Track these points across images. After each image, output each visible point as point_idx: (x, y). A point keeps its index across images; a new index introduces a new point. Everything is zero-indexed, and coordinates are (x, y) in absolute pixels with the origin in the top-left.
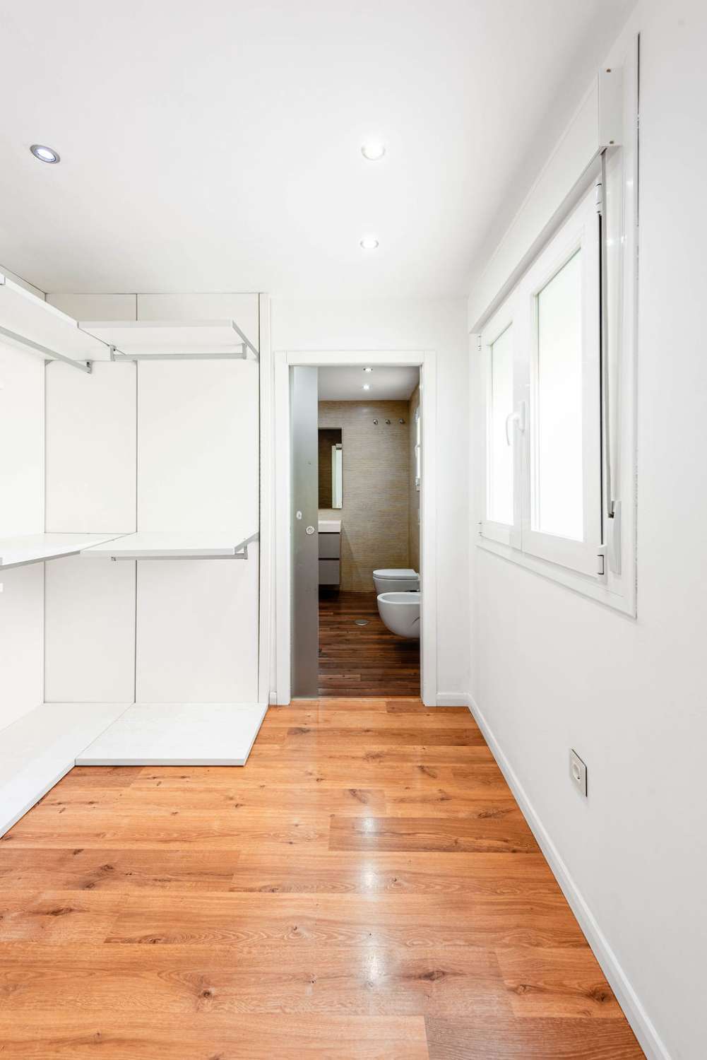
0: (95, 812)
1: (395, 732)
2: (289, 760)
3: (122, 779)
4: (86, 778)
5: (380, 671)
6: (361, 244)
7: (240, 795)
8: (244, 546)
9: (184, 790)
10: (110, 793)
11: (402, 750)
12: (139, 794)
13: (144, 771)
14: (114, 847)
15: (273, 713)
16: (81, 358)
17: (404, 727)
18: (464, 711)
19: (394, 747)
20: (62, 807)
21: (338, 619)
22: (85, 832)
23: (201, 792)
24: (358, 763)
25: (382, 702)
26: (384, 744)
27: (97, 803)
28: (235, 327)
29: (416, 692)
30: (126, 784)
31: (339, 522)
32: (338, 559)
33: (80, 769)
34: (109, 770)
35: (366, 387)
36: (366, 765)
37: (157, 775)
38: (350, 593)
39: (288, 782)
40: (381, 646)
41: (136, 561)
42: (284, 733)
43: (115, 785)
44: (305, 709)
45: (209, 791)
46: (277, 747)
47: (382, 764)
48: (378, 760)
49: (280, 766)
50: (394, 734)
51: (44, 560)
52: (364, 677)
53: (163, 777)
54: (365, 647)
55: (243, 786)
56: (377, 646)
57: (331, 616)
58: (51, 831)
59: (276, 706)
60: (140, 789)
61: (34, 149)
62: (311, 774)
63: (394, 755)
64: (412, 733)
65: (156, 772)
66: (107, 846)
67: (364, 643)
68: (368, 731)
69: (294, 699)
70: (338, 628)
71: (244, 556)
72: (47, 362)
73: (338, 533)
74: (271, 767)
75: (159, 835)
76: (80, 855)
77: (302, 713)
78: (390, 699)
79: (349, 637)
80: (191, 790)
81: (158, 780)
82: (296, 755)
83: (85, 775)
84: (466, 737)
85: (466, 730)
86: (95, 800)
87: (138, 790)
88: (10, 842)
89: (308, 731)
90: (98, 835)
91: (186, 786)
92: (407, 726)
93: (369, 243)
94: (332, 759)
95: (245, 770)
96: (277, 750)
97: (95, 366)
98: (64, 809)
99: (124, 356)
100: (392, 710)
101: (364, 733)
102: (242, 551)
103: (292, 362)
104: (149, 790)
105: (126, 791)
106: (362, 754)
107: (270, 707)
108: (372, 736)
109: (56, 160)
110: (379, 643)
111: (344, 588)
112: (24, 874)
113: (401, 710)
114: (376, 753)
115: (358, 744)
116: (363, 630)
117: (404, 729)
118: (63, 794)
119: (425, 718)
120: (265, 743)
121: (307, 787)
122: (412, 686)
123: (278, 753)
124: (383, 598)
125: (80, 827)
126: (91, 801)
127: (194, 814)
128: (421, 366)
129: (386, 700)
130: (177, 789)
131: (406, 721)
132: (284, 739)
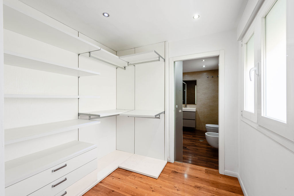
0: (119, 181)
1: (207, 181)
2: (170, 181)
3: (127, 174)
4: (120, 172)
5: (205, 158)
6: (193, 17)
7: (154, 188)
8: (159, 115)
9: (141, 182)
10: (124, 177)
11: (208, 188)
12: (130, 179)
13: (132, 173)
14: (121, 193)
15: (169, 165)
16: (123, 66)
17: (210, 179)
18: (236, 179)
19: (205, 186)
20: (113, 178)
21: (194, 138)
22: (116, 186)
23: (144, 183)
24: (192, 188)
25: (204, 168)
26: (202, 184)
27: (120, 179)
28: (155, 52)
29: (217, 168)
30: (128, 176)
31: (195, 109)
32: (195, 120)
33: (119, 169)
34: (125, 171)
35: (204, 66)
36: (194, 189)
37: (135, 175)
38: (199, 130)
39: (168, 188)
40: (207, 149)
41: (135, 117)
42: (170, 172)
43: (125, 175)
44: (178, 165)
45: (147, 184)
46: (167, 175)
47: (200, 191)
48: (199, 189)
49: (167, 182)
50: (206, 181)
51: (116, 115)
52: (199, 159)
53: (136, 176)
54: (201, 149)
55: (156, 185)
56: (205, 149)
57: (191, 137)
58: (110, 183)
59: (170, 163)
60: (130, 178)
61: (103, 14)
62: (176, 187)
63: (205, 189)
64: (213, 182)
65: (135, 174)
66: (119, 192)
67: (201, 147)
68: (197, 178)
69: (175, 162)
70: (193, 141)
71: (159, 118)
72: (117, 68)
73: (195, 112)
74: (165, 182)
75: (131, 193)
76: (113, 192)
77: (176, 166)
78: (207, 169)
79: (196, 145)
80: (142, 182)
81: (135, 177)
82: (173, 180)
83: (120, 171)
84: (235, 190)
85: (235, 187)
86: (120, 178)
87: (129, 178)
88: (101, 183)
89: (178, 173)
90: (118, 188)
91: (142, 181)
92: (212, 179)
93: (196, 17)
94: (183, 184)
95: (157, 180)
96: (167, 176)
97: (126, 68)
98: (113, 179)
99: (131, 64)
100: (207, 172)
101: (195, 178)
102: (158, 116)
103: (175, 61)
104: (132, 179)
105: (127, 178)
106: (193, 185)
107: (168, 162)
108: (198, 180)
109: (109, 16)
110: (206, 148)
111: (197, 129)
112: (102, 193)
113: (210, 173)
114: (199, 186)
115: (193, 181)
116: (201, 143)
117: (210, 180)
118: (114, 175)
119: (219, 178)
120: (164, 173)
121: (174, 191)
122: (216, 166)
123: (167, 177)
124: (207, 134)
125: (116, 185)
126: (119, 178)
127: (141, 190)
128: (219, 56)
129: (205, 168)
130: (139, 181)
131: (212, 178)
132: (170, 174)
